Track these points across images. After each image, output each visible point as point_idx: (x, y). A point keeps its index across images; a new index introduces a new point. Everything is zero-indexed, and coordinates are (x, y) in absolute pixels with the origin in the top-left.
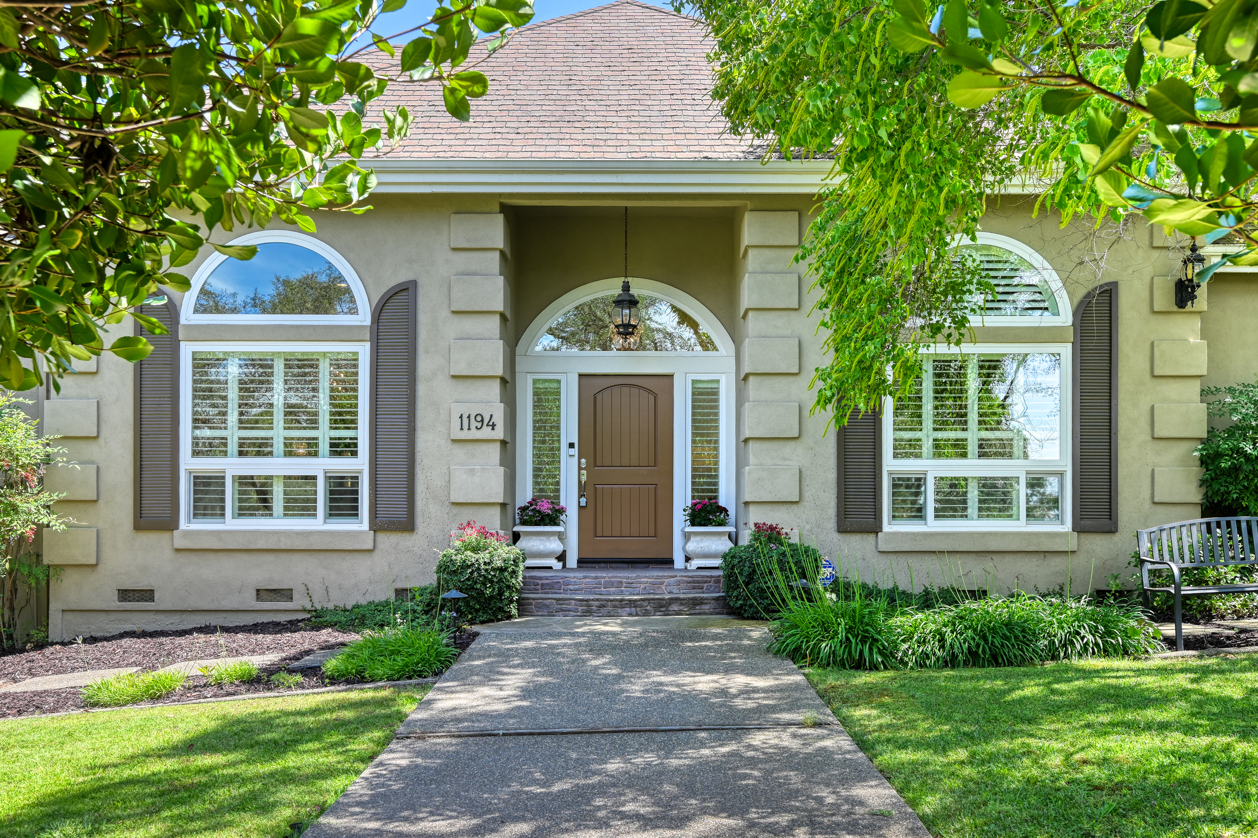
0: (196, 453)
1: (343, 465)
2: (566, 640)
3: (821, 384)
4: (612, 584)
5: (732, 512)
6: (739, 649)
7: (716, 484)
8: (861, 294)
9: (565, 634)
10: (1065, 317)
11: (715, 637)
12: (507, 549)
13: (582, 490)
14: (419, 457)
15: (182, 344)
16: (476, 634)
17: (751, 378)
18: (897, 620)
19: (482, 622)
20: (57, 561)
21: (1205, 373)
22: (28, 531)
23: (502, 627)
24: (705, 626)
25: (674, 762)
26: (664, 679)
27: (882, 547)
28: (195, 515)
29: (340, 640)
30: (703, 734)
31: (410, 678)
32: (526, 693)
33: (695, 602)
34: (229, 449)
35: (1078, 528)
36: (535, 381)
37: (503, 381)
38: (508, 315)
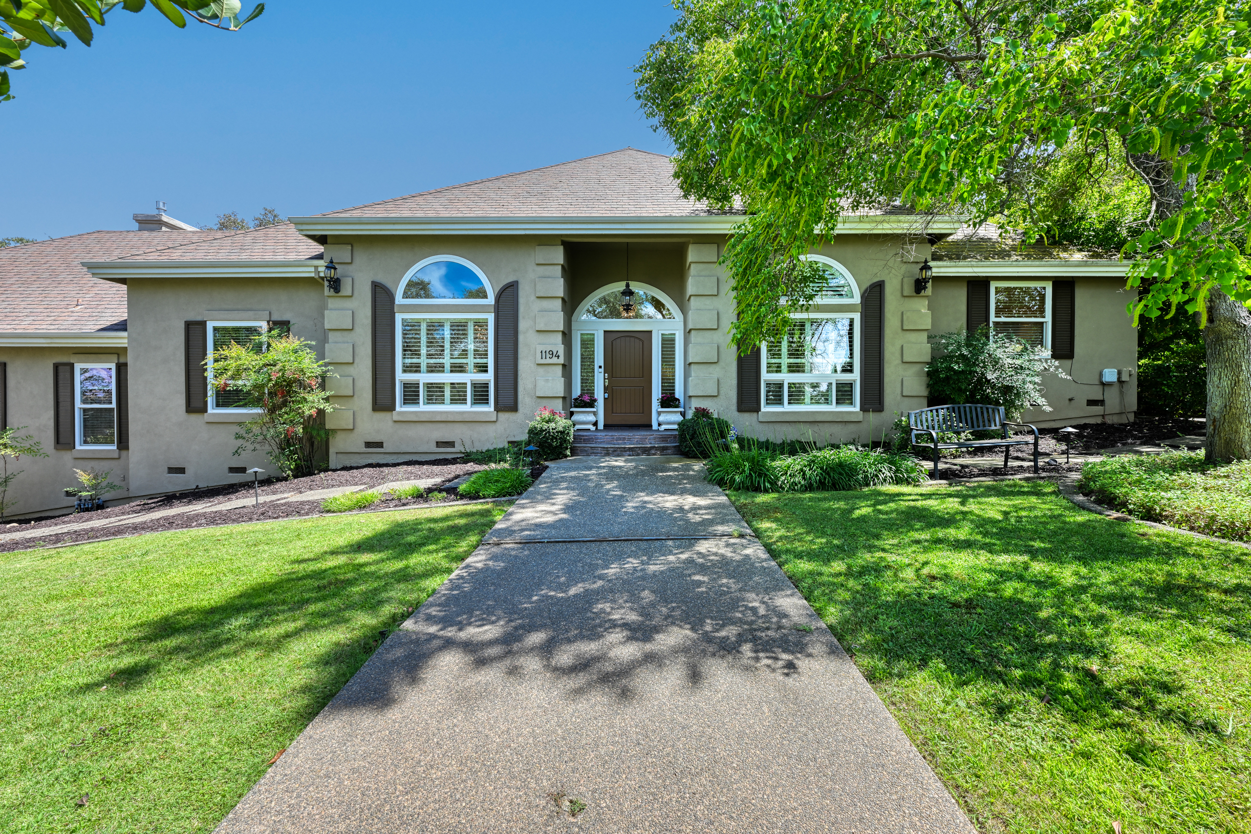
0: (404, 371)
1: (481, 377)
2: (594, 471)
3: (734, 331)
4: (620, 439)
5: (682, 401)
6: (688, 478)
7: (674, 386)
8: (758, 280)
9: (594, 467)
10: (857, 299)
11: (675, 469)
12: (564, 421)
13: (606, 389)
14: (520, 373)
15: (397, 315)
16: (547, 467)
17: (693, 332)
18: (777, 463)
19: (551, 460)
20: (333, 428)
21: (930, 327)
22: (313, 412)
23: (562, 463)
24: (669, 461)
25: (652, 568)
26: (646, 499)
27: (761, 419)
28: (404, 403)
29: (476, 469)
30: (670, 543)
31: (504, 496)
32: (567, 509)
33: (663, 449)
34: (422, 369)
35: (863, 409)
36: (582, 334)
37: (564, 333)
38: (566, 299)
